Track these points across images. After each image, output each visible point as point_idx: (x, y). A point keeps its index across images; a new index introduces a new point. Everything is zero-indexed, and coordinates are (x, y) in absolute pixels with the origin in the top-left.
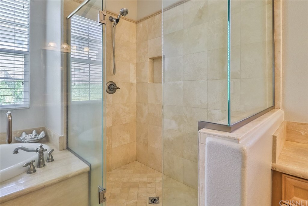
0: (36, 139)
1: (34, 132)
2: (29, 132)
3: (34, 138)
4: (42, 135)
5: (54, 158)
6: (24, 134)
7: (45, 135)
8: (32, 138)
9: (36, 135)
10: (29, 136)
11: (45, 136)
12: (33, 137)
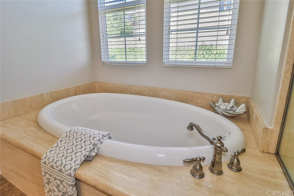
0: (232, 112)
1: (233, 100)
2: (226, 100)
3: (229, 110)
4: (241, 109)
5: (242, 165)
6: (221, 100)
7: (245, 110)
8: (226, 109)
9: (233, 107)
10: (224, 105)
11: (245, 112)
12: (229, 108)
